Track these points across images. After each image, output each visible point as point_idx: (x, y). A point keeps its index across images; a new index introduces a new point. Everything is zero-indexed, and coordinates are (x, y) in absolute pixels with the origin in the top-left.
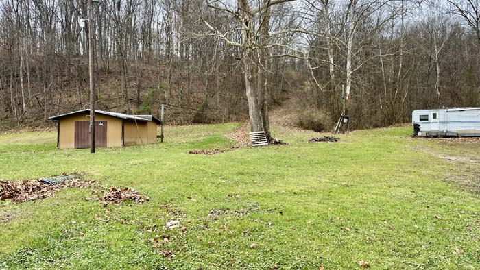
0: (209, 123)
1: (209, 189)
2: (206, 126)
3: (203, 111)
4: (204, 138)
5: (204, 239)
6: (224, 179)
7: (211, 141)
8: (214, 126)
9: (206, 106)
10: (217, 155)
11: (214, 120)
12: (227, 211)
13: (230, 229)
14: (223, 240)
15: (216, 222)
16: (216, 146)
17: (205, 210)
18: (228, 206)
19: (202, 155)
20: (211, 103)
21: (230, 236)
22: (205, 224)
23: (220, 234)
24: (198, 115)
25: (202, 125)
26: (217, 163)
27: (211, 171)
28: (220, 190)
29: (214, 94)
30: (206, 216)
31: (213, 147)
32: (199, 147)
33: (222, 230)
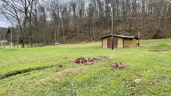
0: (160, 38)
1: (157, 67)
2: (159, 40)
3: (158, 33)
4: (158, 45)
5: (151, 90)
6: (165, 63)
7: (161, 46)
8: (163, 40)
9: (159, 31)
10: (163, 52)
11: (163, 37)
12: (165, 79)
13: (165, 87)
14: (161, 92)
15: (158, 83)
16: (163, 48)
17: (154, 76)
18: (166, 76)
19: (156, 52)
20: (162, 30)
21: (165, 91)
22: (153, 83)
23: (160, 89)
24: (155, 35)
25: (157, 40)
26: (162, 56)
27: (159, 59)
28: (163, 68)
29: (163, 26)
30: (154, 79)
31: (162, 49)
32: (154, 48)
33: (161, 87)
